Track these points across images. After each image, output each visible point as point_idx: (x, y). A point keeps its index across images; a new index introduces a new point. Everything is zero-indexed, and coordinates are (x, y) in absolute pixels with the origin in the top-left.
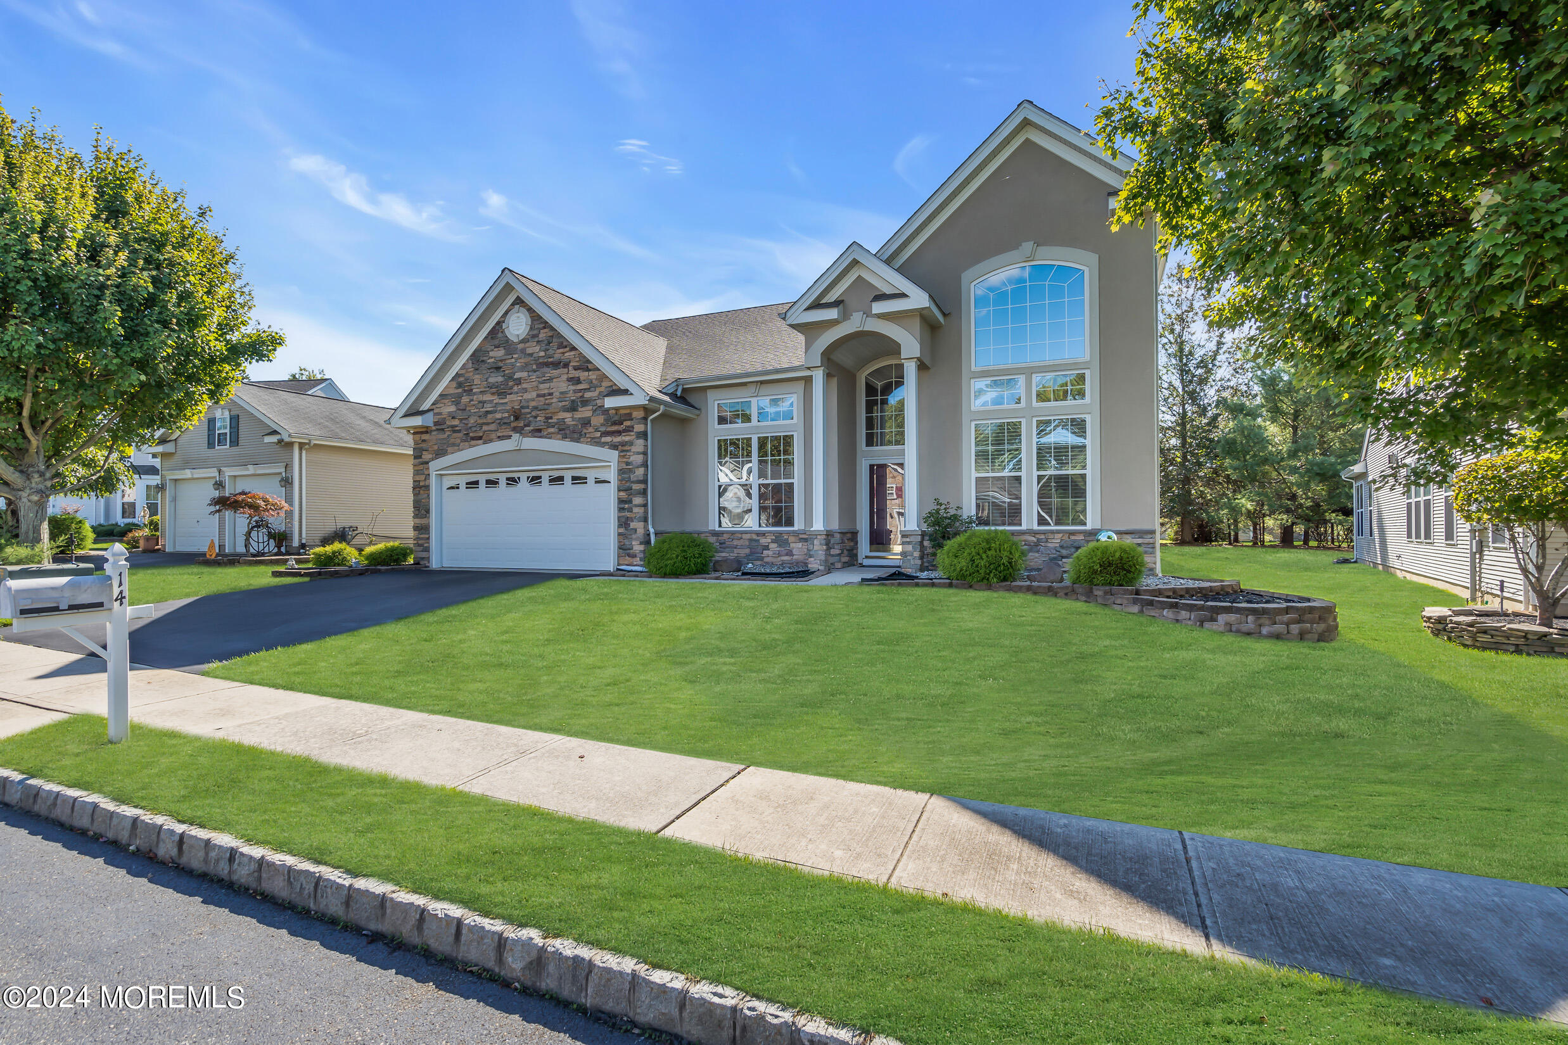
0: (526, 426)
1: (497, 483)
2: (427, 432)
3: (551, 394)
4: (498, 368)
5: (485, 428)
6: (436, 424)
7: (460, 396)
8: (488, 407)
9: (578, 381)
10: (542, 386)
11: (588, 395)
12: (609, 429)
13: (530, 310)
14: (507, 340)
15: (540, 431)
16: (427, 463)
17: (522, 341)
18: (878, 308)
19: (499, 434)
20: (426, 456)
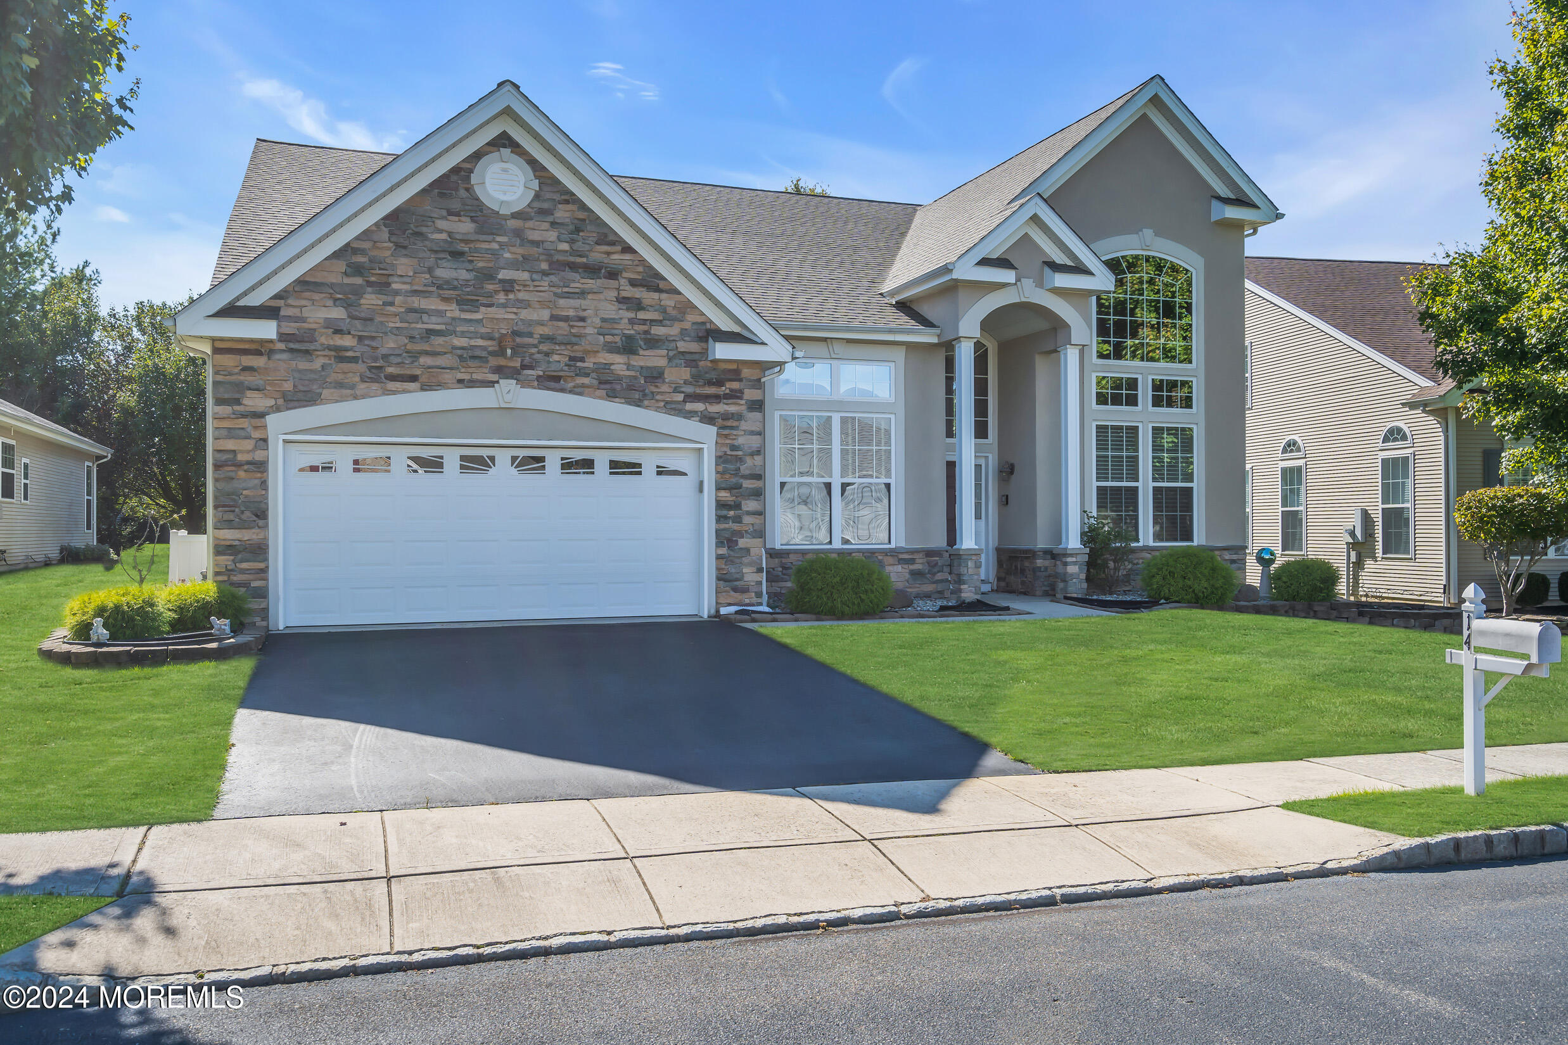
0: (524, 367)
1: (440, 465)
2: (258, 353)
3: (583, 319)
4: (457, 255)
5: (425, 360)
6: (283, 337)
7: (358, 292)
8: (434, 324)
9: (639, 306)
10: (562, 302)
11: (658, 331)
12: (698, 391)
13: (533, 163)
14: (479, 206)
15: (557, 379)
16: (262, 415)
17: (515, 215)
18: (1063, 280)
19: (460, 376)
20: (254, 401)
